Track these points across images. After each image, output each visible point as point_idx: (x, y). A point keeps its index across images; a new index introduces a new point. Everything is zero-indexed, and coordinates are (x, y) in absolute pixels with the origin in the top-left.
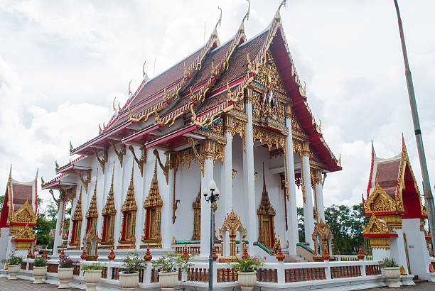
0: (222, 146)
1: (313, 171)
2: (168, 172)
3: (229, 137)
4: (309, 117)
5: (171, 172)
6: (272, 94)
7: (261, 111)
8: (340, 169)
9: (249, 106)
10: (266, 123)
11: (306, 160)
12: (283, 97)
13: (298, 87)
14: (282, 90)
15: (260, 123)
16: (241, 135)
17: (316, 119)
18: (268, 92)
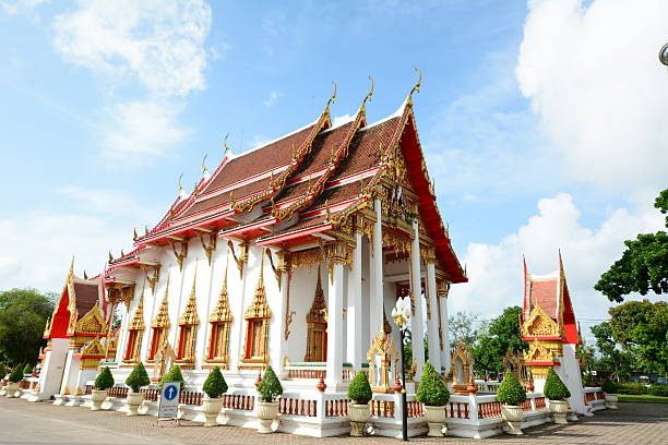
0: (351, 249)
1: (438, 282)
2: (280, 276)
3: (359, 237)
4: (438, 219)
5: (284, 277)
6: (400, 190)
7: (389, 210)
8: (466, 280)
9: (378, 202)
10: (395, 224)
11: (431, 267)
12: (411, 194)
13: (427, 184)
14: (409, 187)
15: (388, 223)
16: (369, 237)
17: (445, 222)
18: (397, 188)
